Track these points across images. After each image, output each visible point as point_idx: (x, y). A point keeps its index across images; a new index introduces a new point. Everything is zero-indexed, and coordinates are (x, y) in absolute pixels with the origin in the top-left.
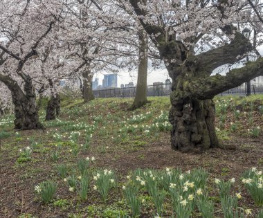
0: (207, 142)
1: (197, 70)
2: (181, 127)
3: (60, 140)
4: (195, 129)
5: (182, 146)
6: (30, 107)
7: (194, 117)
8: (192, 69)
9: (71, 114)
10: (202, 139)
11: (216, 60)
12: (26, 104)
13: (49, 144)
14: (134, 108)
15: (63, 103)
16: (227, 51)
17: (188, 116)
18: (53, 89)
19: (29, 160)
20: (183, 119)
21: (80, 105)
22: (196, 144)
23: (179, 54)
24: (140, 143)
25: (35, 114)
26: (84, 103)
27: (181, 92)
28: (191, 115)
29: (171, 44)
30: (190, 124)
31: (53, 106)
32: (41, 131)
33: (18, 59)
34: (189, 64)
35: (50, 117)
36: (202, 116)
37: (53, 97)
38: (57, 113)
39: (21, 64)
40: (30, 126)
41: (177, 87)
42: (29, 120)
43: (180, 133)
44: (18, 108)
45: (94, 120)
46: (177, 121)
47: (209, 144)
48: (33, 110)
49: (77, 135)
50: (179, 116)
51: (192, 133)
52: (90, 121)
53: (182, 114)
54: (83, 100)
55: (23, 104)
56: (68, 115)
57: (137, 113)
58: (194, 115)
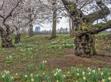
0: (92, 53)
1: (87, 22)
2: (81, 46)
3: (24, 52)
4: (87, 47)
5: (81, 54)
6: (9, 38)
7: (86, 42)
8: (85, 21)
9: (25, 41)
10: (90, 52)
11: (95, 17)
12: (7, 37)
13: (19, 54)
14: (51, 39)
15: (21, 37)
16: (100, 13)
17: (84, 41)
18: (18, 31)
19: (11, 62)
20: (81, 43)
21: (28, 38)
22: (87, 53)
23: (80, 15)
24: (60, 53)
25: (11, 41)
26: (30, 37)
27: (81, 31)
28: (85, 41)
29: (76, 10)
30: (85, 45)
31: (18, 38)
32: (14, 48)
33: (3, 18)
34: (84, 19)
35: (16, 42)
36: (90, 41)
37: (18, 34)
38: (19, 41)
39: (5, 20)
40: (9, 46)
41: (79, 29)
42: (8, 44)
43: (80, 49)
44: (3, 39)
45: (35, 43)
46: (79, 44)
47: (93, 53)
48: (10, 39)
49: (31, 50)
50: (80, 41)
51: (85, 49)
52: (34, 44)
53: (81, 40)
54: (29, 36)
55: (6, 37)
56: (24, 42)
57: (53, 41)
58: (86, 41)
